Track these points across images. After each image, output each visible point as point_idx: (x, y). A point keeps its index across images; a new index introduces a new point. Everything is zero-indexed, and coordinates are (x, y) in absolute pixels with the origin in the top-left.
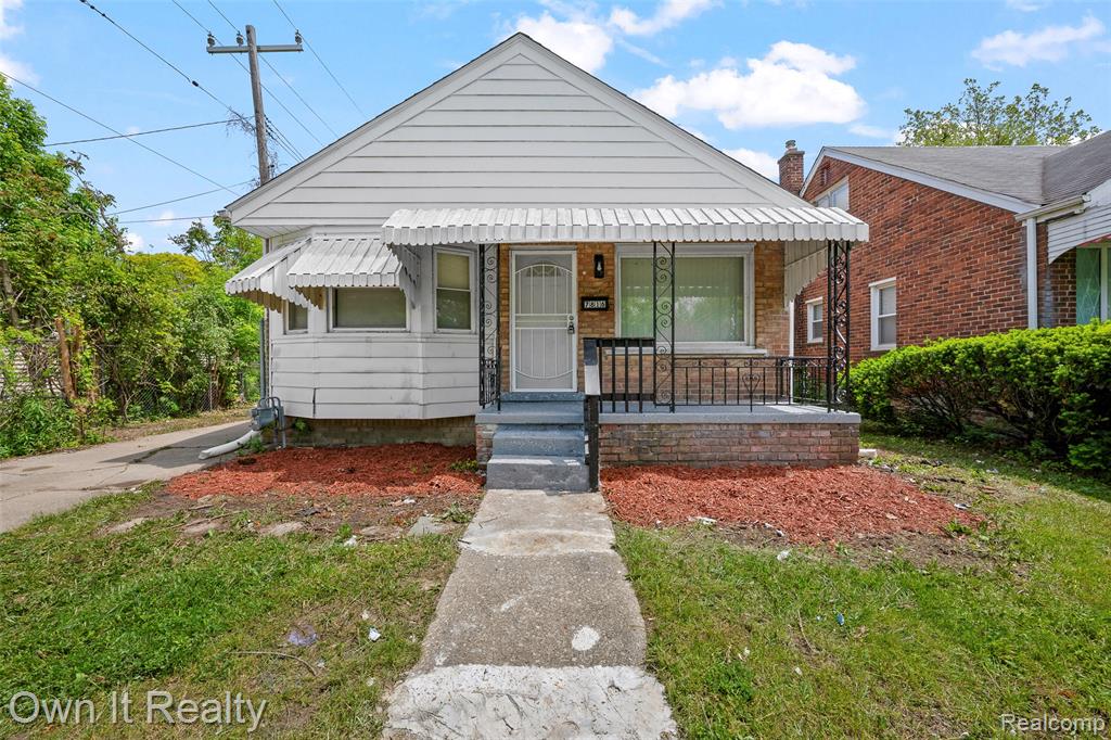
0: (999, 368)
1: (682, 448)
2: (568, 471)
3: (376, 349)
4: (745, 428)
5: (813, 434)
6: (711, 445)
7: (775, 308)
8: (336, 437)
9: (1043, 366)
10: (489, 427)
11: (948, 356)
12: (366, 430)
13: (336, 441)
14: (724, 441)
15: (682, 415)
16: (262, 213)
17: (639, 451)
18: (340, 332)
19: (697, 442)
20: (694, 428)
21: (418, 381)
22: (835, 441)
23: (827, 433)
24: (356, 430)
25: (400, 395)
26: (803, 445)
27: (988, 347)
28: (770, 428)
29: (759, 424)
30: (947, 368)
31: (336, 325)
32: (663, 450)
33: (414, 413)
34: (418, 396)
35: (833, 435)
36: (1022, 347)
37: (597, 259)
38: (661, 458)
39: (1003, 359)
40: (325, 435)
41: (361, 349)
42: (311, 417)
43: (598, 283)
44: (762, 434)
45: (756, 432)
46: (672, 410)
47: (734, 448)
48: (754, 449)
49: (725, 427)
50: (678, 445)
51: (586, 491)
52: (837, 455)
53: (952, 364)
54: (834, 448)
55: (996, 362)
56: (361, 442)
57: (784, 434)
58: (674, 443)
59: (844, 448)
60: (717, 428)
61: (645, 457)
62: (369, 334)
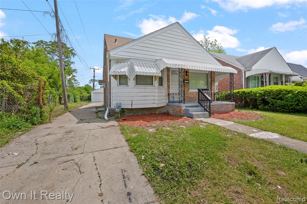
0: (248, 95)
6: (217, 109)
7: (214, 83)
8: (131, 113)
9: (255, 94)
10: (184, 107)
11: (239, 92)
12: (139, 111)
13: (131, 114)
14: (219, 108)
15: (213, 104)
16: (118, 54)
18: (138, 86)
20: (215, 106)
21: (156, 98)
22: (232, 107)
23: (231, 106)
24: (136, 111)
25: (152, 102)
26: (228, 108)
27: (246, 91)
30: (238, 95)
31: (136, 84)
33: (155, 106)
34: (156, 102)
36: (251, 91)
37: (186, 72)
39: (248, 93)
40: (128, 113)
41: (143, 90)
42: (131, 108)
43: (186, 77)
44: (223, 106)
46: (211, 103)
48: (222, 109)
51: (209, 118)
53: (239, 94)
55: (247, 94)
56: (137, 114)
57: (226, 106)
60: (218, 105)
62: (145, 87)
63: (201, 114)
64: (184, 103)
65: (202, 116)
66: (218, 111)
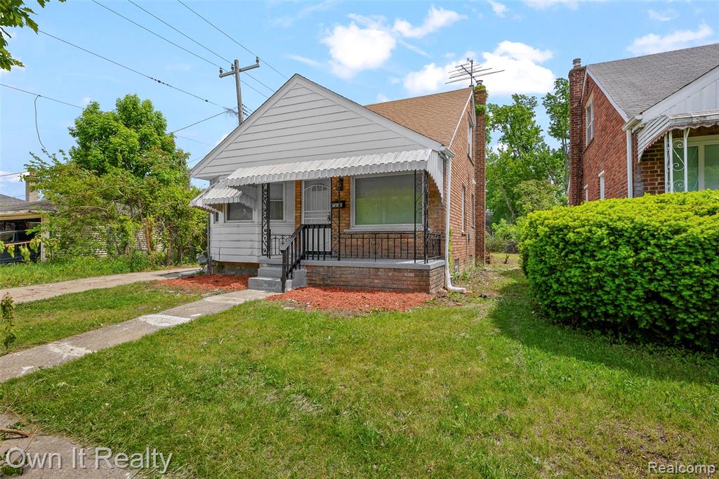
1: (343, 279)
2: (276, 283)
3: (242, 230)
4: (371, 270)
5: (405, 275)
6: (356, 278)
7: (436, 203)
12: (243, 267)
13: (233, 273)
14: (361, 276)
15: (343, 263)
16: (203, 172)
17: (323, 279)
18: (230, 223)
19: (349, 276)
20: (348, 269)
21: (256, 245)
22: (417, 279)
23: (412, 275)
24: (239, 267)
25: (249, 251)
26: (400, 280)
28: (383, 270)
29: (378, 268)
31: (228, 219)
32: (334, 279)
34: (256, 252)
35: (416, 276)
37: (340, 181)
38: (333, 283)
40: (227, 269)
41: (235, 230)
42: (219, 260)
44: (379, 273)
45: (377, 272)
46: (339, 260)
47: (366, 280)
48: (376, 281)
49: (361, 269)
50: (340, 277)
52: (418, 287)
54: (416, 283)
57: (390, 274)
58: (339, 276)
59: (421, 283)
60: (358, 269)
61: (326, 283)
62: (239, 223)
63: (266, 282)
64: (313, 259)
65: (266, 285)
66: (359, 284)
